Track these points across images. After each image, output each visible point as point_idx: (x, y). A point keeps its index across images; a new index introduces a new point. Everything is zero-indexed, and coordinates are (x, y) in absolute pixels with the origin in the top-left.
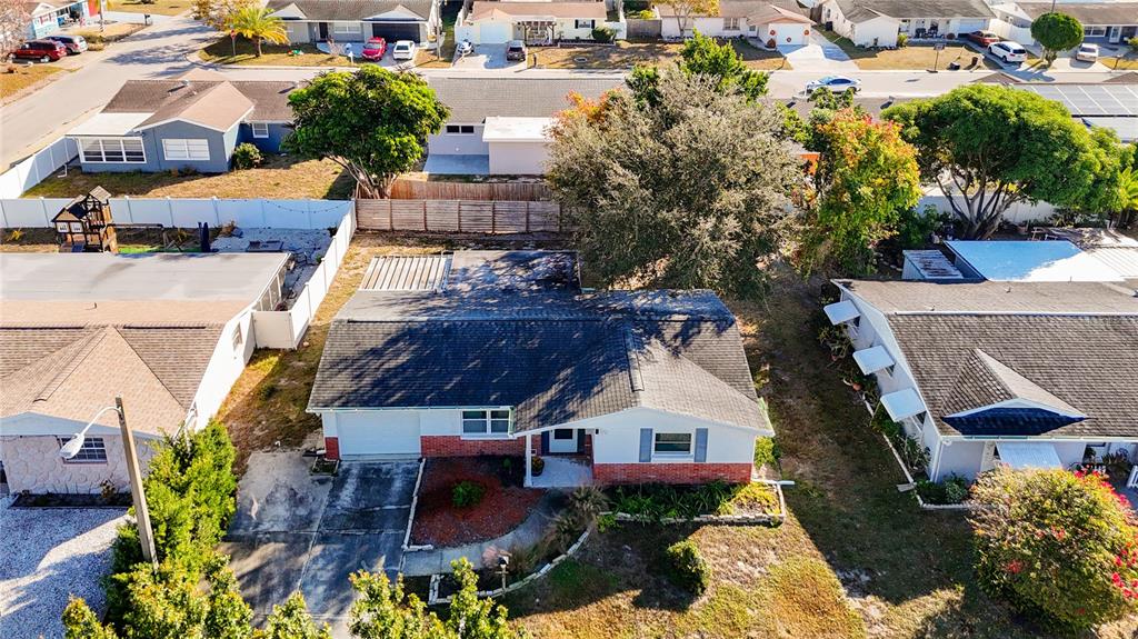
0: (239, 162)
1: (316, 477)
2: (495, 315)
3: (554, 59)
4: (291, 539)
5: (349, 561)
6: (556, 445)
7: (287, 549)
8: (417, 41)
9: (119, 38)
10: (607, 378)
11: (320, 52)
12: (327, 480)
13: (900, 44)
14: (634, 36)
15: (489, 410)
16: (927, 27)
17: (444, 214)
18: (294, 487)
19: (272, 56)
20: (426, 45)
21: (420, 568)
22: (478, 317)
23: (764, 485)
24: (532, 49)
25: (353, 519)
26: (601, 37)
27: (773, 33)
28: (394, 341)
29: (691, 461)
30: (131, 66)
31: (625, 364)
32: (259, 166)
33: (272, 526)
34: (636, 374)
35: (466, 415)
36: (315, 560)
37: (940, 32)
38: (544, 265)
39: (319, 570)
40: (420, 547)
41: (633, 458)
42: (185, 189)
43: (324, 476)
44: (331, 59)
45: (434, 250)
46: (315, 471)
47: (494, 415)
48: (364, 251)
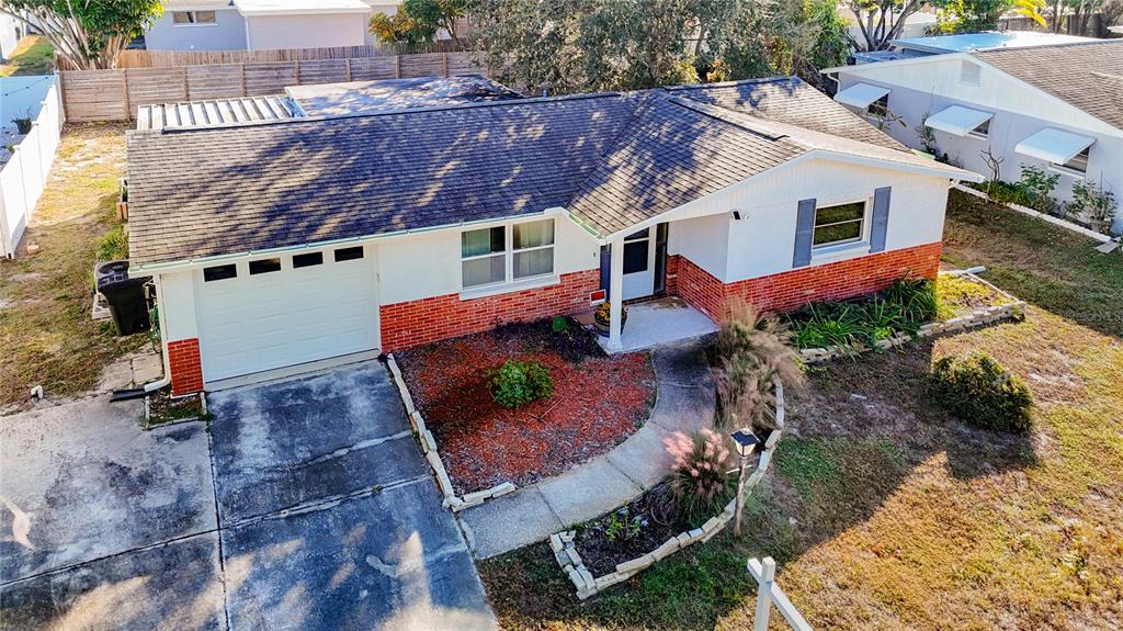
1: (163, 431)
4: (154, 563)
5: (335, 568)
7: (155, 587)
12: (193, 430)
18: (113, 459)
21: (510, 531)
25: (297, 484)
33: (88, 549)
36: (245, 591)
39: (267, 606)
40: (486, 493)
43: (182, 424)
46: (152, 421)
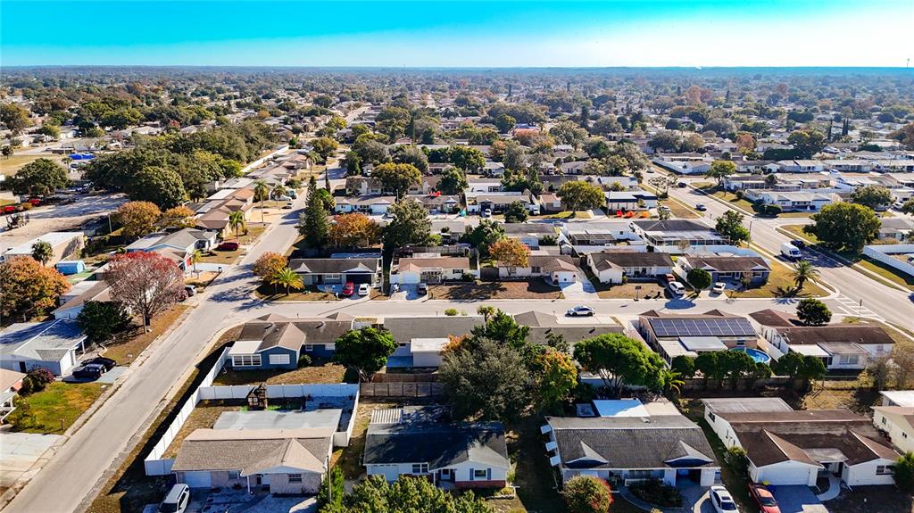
0: (303, 364)
2: (421, 431)
3: (443, 293)
6: (443, 477)
8: (370, 283)
9: (210, 283)
10: (459, 453)
11: (319, 291)
13: (624, 282)
14: (484, 276)
15: (421, 464)
16: (640, 270)
17: (396, 388)
19: (295, 295)
20: (375, 285)
22: (416, 433)
23: (510, 488)
24: (431, 287)
26: (467, 279)
27: (557, 276)
28: (389, 441)
29: (486, 479)
30: (223, 303)
31: (466, 448)
32: (311, 365)
34: (469, 451)
35: (414, 466)
37: (647, 273)
38: (438, 412)
41: (468, 479)
42: (281, 378)
44: (326, 296)
45: (393, 405)
47: (423, 466)
48: (365, 406)
